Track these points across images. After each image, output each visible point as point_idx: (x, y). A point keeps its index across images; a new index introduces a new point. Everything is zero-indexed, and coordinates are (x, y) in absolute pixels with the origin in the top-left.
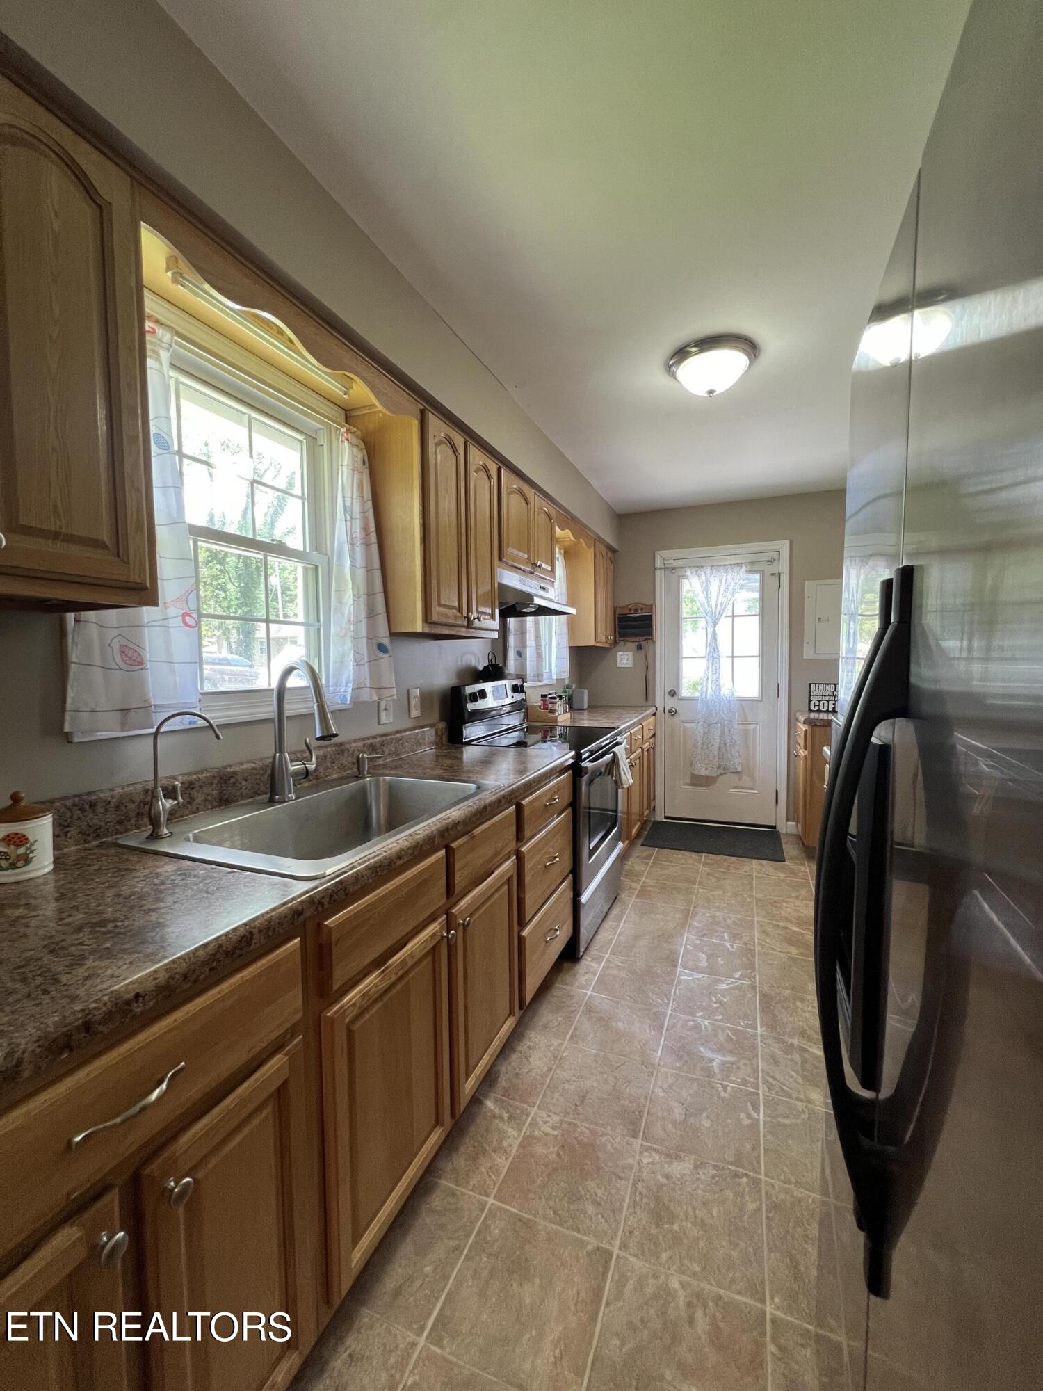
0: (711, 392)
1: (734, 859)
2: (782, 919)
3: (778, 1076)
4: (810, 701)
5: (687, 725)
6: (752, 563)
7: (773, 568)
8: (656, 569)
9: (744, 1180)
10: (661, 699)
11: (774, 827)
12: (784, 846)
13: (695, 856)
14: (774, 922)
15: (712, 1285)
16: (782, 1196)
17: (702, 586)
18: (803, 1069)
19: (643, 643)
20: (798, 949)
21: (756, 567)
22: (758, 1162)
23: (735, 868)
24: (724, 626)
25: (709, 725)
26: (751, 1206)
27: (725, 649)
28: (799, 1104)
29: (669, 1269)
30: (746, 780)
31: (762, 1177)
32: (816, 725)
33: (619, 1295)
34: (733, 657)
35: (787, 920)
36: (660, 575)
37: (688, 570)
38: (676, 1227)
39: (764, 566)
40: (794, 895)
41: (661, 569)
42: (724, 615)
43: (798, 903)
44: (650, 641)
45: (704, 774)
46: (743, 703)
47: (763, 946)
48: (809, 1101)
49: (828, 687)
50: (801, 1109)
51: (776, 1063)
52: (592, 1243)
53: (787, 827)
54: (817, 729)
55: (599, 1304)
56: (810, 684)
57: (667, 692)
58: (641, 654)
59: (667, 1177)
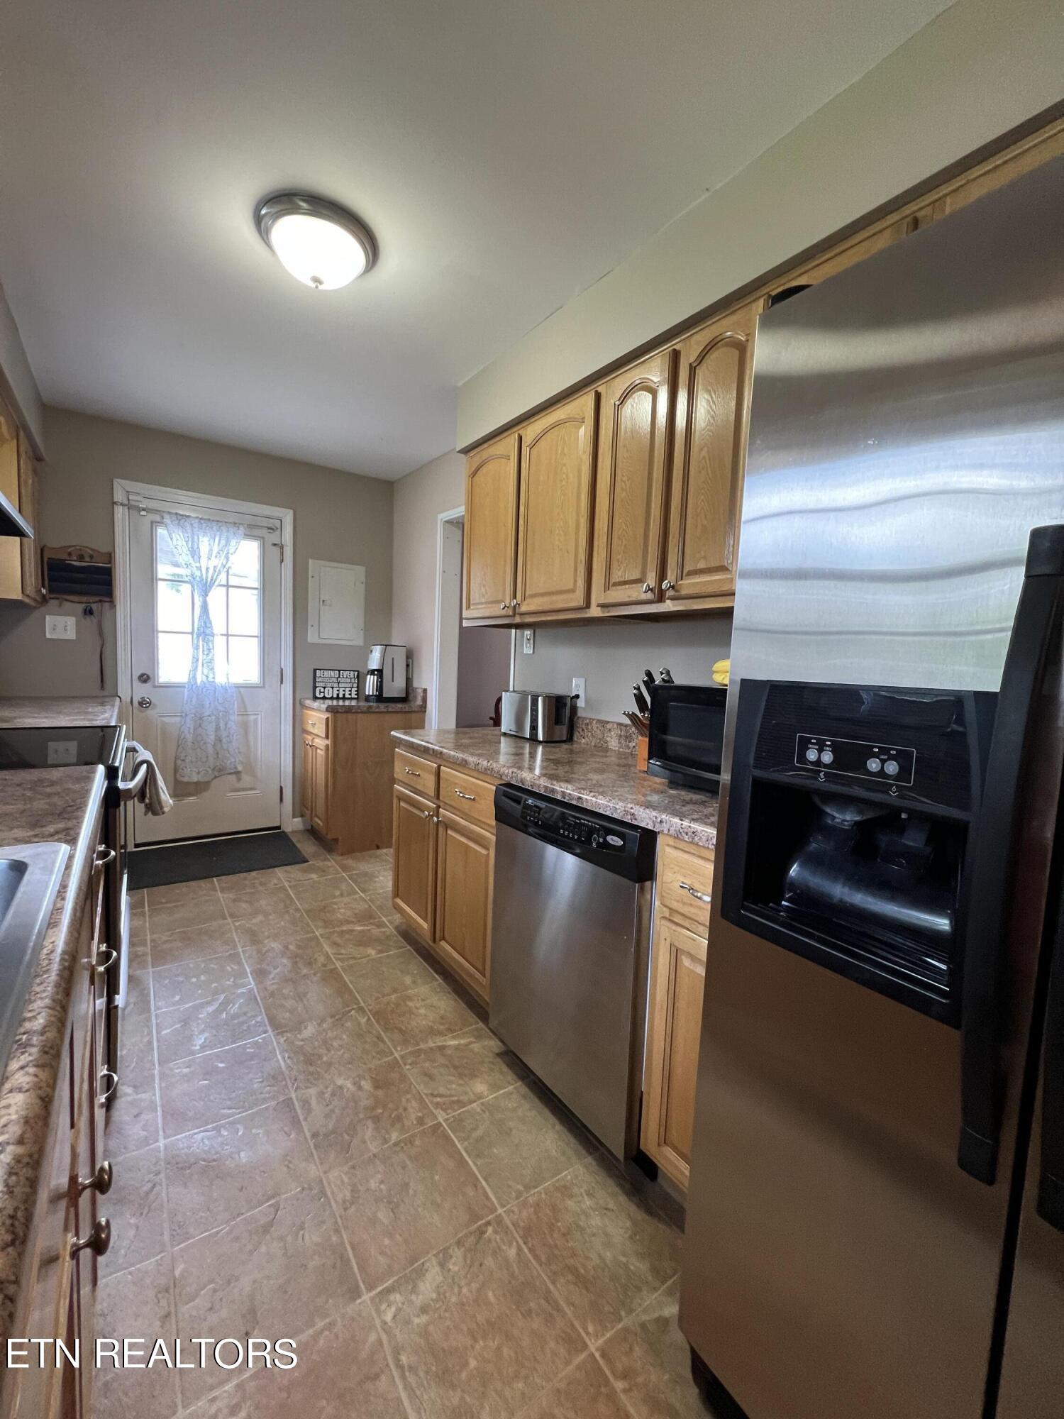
0: (317, 280)
1: (254, 874)
2: (341, 923)
3: (442, 1090)
4: (315, 687)
5: (164, 719)
6: (251, 526)
7: (274, 538)
8: (114, 503)
9: (489, 1231)
10: (126, 686)
11: (278, 828)
12: (298, 845)
13: (202, 883)
14: (337, 929)
15: (543, 1387)
16: (524, 1214)
17: (187, 542)
18: (455, 1067)
19: (94, 606)
20: (373, 949)
21: (257, 532)
22: (488, 1198)
23: (261, 884)
24: (216, 597)
25: (200, 719)
26: (512, 1252)
27: (218, 626)
28: (474, 1105)
30: (246, 779)
31: (500, 1211)
32: (338, 712)
34: (227, 635)
35: (348, 922)
36: (120, 512)
37: (167, 516)
38: (473, 1363)
39: (264, 532)
40: (337, 893)
41: (122, 505)
42: (217, 583)
43: (346, 900)
44: (106, 605)
45: (195, 779)
46: (242, 690)
47: (342, 960)
48: (480, 1097)
49: (332, 673)
50: (479, 1110)
51: (431, 1077)
53: (292, 825)
54: (339, 715)
56: (315, 671)
57: (135, 677)
58: (90, 622)
59: (424, 1310)
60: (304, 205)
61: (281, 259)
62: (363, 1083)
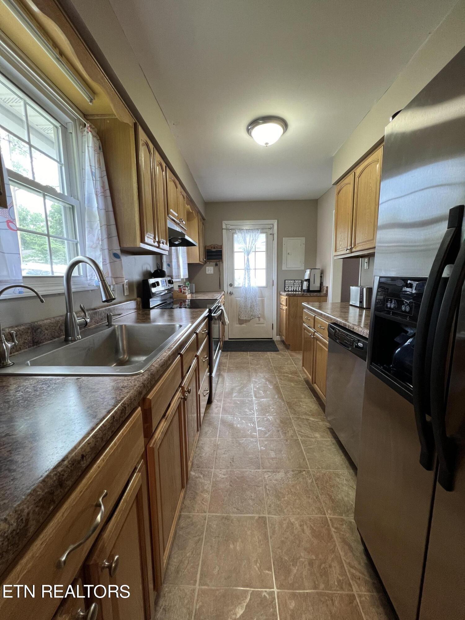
0: (267, 144)
1: (260, 352)
2: (284, 373)
3: (303, 431)
4: (285, 287)
5: (236, 298)
6: (263, 229)
7: (271, 232)
8: (223, 229)
9: (304, 472)
10: (226, 288)
11: (272, 339)
12: (277, 345)
13: (245, 353)
14: (283, 374)
15: (306, 515)
16: (318, 474)
17: (243, 238)
18: (310, 427)
19: (218, 263)
20: (294, 383)
21: (265, 230)
22: (307, 464)
23: (262, 356)
24: (252, 255)
25: (246, 298)
26: (310, 481)
27: (252, 266)
28: (313, 439)
29: (289, 515)
30: (261, 319)
31: (310, 469)
32: (290, 296)
33: (274, 532)
34: (255, 269)
35: (287, 373)
36: (224, 231)
37: (237, 230)
38: (286, 498)
39: (267, 230)
40: (286, 363)
41: (225, 229)
42: (252, 251)
43: (289, 366)
44: (221, 262)
45: (245, 319)
46: (260, 288)
47: (282, 384)
48: (316, 438)
49: (292, 281)
50: (314, 441)
51: (300, 426)
52: (256, 516)
53: (277, 338)
54: (291, 297)
55: (268, 539)
56: (285, 280)
57: (229, 284)
58: (217, 268)
59: (276, 480)
60: (261, 122)
61: (255, 140)
62: (277, 420)
